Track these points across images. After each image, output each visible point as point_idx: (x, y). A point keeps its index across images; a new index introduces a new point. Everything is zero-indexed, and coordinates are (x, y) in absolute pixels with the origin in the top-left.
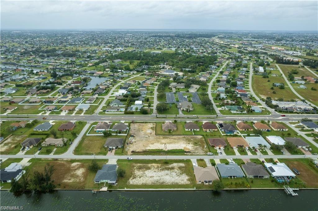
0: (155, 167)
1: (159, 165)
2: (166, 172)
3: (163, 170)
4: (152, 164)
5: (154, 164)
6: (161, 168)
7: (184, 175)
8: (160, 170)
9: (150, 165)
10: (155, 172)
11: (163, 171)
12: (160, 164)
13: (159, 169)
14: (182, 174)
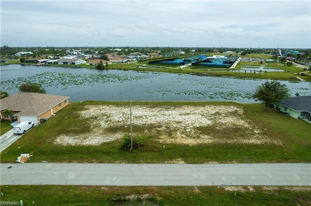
0: (182, 133)
1: (165, 139)
2: (139, 122)
3: (151, 127)
4: (199, 141)
5: (191, 142)
6: (159, 132)
7: (88, 116)
8: (160, 127)
9: (206, 139)
10: (178, 122)
11: (151, 124)
12: (161, 141)
13: (163, 128)
14: (91, 118)
